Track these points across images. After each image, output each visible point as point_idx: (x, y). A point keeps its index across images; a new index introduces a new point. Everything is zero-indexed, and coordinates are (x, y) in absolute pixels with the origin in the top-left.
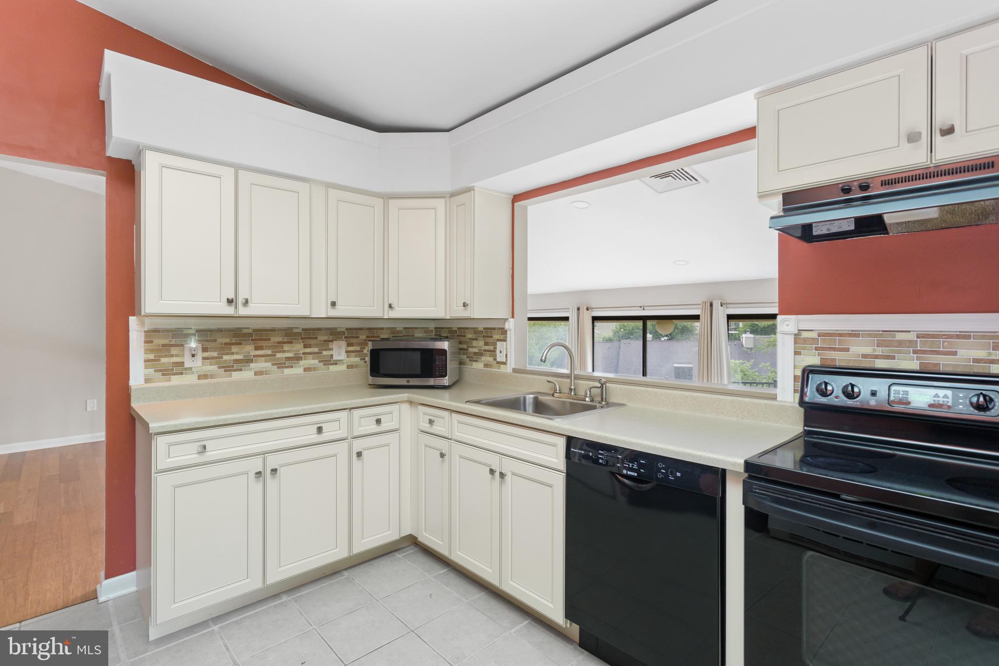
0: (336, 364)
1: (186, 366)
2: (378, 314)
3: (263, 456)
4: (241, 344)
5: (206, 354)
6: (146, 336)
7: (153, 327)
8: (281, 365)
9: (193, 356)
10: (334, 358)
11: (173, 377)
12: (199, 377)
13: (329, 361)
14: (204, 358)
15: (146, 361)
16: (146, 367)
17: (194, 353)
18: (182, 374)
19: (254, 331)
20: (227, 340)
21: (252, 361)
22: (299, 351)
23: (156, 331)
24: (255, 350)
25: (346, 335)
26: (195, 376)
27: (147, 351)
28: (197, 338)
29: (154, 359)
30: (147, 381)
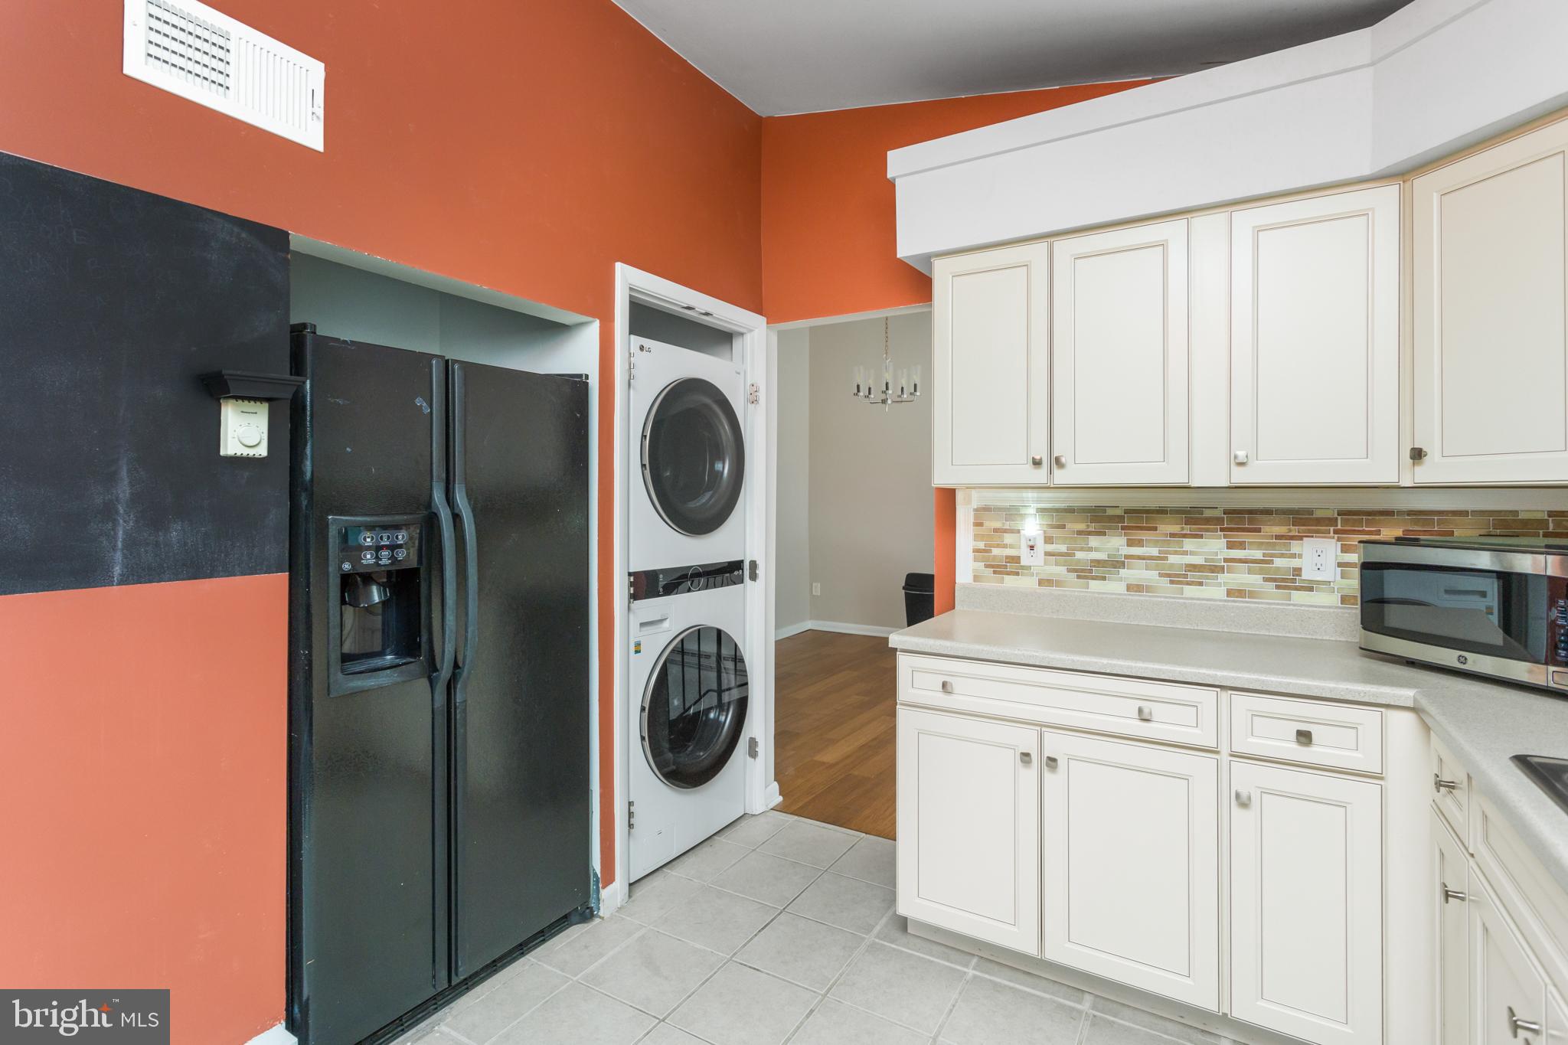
0: (1311, 589)
1: (1022, 563)
2: (1388, 477)
3: (1039, 728)
4: (1104, 534)
5: (1050, 548)
6: (976, 517)
7: (982, 504)
8: (1177, 578)
9: (1032, 548)
10: (1305, 575)
11: (1006, 577)
12: (1041, 582)
13: (1290, 581)
14: (1047, 554)
15: (976, 551)
16: (976, 560)
17: (1031, 543)
18: (1017, 574)
19: (1127, 511)
20: (1082, 526)
21: (1122, 565)
22: (1217, 555)
23: (986, 509)
24: (1128, 546)
25: (1339, 527)
26: (1034, 581)
27: (977, 537)
28: (1038, 522)
29: (984, 550)
30: (976, 578)
